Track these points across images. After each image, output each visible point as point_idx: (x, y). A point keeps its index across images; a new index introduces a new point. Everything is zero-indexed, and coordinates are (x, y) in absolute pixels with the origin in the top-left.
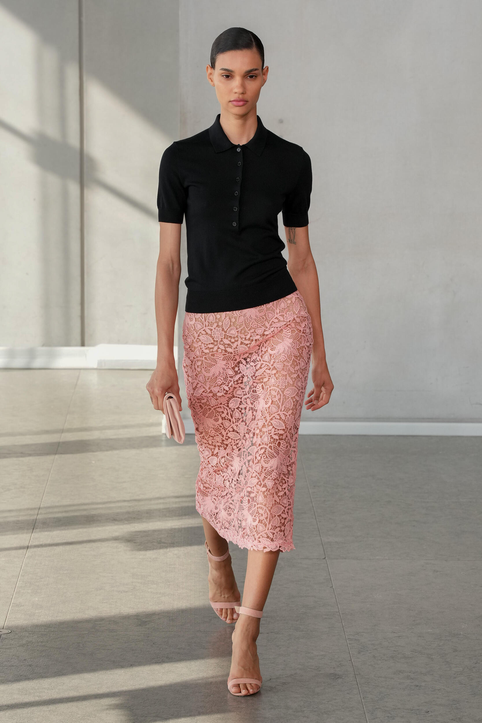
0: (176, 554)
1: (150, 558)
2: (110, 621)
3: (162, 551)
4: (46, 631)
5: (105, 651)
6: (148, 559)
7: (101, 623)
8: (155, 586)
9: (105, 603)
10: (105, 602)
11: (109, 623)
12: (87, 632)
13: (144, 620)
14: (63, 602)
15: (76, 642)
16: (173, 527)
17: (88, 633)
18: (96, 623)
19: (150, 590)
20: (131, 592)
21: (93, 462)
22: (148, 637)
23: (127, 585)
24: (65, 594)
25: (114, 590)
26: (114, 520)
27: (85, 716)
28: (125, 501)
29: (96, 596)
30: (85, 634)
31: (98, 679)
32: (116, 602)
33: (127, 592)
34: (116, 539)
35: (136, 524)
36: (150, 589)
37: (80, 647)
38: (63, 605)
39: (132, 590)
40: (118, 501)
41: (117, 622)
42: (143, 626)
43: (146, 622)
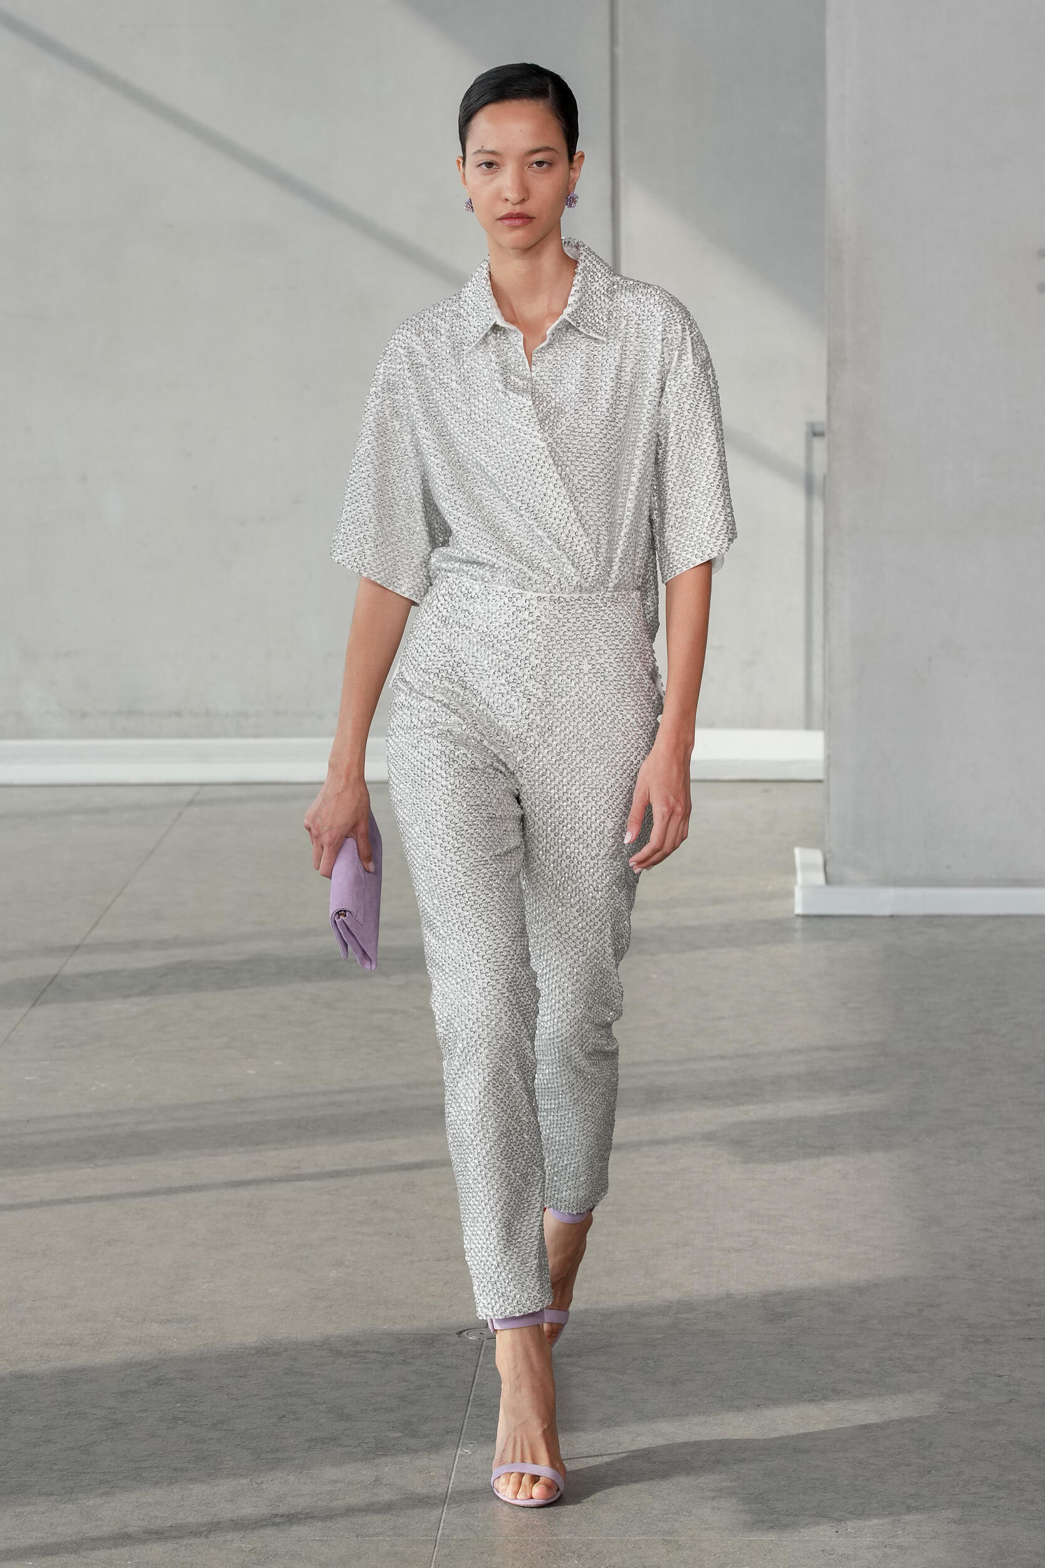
0: (839, 1171)
1: (785, 1179)
2: (708, 1313)
3: (808, 1163)
4: (576, 1332)
5: (701, 1375)
6: (780, 1180)
7: (690, 1316)
8: (799, 1237)
9: (695, 1273)
10: (695, 1271)
11: (707, 1317)
12: (660, 1336)
13: (779, 1310)
14: (608, 1272)
15: (640, 1356)
16: (831, 1113)
17: (665, 1337)
18: (680, 1316)
19: (788, 1247)
20: (749, 1251)
21: (655, 976)
22: (791, 1346)
23: (739, 1236)
24: (610, 1256)
25: (712, 1247)
26: (705, 1098)
27: (669, 1514)
28: (723, 1057)
29: (676, 1258)
30: (659, 1339)
31: (690, 1436)
32: (718, 1271)
33: (740, 1250)
34: (709, 1137)
35: (751, 1107)
36: (789, 1244)
37: (648, 1367)
38: (607, 1278)
39: (749, 1246)
40: (711, 1058)
41: (724, 1314)
42: (777, 1323)
43: (783, 1315)
